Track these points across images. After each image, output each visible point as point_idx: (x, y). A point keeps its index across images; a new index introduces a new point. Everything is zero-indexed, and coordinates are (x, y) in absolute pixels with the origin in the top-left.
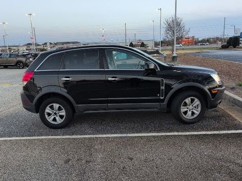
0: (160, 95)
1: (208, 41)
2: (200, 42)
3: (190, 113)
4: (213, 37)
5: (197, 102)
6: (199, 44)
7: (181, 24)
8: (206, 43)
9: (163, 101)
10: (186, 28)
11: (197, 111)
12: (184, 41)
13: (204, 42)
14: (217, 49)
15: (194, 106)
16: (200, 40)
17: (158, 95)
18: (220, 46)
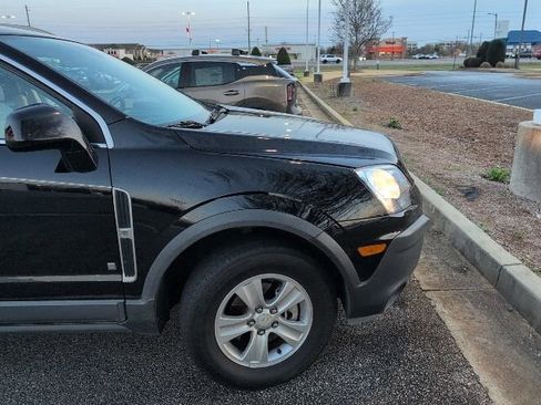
0: (119, 265)
1: (437, 49)
2: (419, 52)
3: (261, 341)
4: (449, 41)
5: (293, 293)
6: (417, 56)
7: (374, 6)
8: (432, 53)
9: (135, 290)
10: (385, 16)
11: (296, 331)
12: (382, 49)
13: (426, 51)
14: (454, 68)
15: (281, 310)
16: (419, 47)
17: (111, 266)
18: (461, 62)
